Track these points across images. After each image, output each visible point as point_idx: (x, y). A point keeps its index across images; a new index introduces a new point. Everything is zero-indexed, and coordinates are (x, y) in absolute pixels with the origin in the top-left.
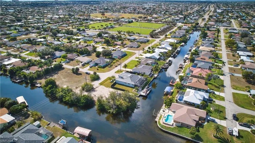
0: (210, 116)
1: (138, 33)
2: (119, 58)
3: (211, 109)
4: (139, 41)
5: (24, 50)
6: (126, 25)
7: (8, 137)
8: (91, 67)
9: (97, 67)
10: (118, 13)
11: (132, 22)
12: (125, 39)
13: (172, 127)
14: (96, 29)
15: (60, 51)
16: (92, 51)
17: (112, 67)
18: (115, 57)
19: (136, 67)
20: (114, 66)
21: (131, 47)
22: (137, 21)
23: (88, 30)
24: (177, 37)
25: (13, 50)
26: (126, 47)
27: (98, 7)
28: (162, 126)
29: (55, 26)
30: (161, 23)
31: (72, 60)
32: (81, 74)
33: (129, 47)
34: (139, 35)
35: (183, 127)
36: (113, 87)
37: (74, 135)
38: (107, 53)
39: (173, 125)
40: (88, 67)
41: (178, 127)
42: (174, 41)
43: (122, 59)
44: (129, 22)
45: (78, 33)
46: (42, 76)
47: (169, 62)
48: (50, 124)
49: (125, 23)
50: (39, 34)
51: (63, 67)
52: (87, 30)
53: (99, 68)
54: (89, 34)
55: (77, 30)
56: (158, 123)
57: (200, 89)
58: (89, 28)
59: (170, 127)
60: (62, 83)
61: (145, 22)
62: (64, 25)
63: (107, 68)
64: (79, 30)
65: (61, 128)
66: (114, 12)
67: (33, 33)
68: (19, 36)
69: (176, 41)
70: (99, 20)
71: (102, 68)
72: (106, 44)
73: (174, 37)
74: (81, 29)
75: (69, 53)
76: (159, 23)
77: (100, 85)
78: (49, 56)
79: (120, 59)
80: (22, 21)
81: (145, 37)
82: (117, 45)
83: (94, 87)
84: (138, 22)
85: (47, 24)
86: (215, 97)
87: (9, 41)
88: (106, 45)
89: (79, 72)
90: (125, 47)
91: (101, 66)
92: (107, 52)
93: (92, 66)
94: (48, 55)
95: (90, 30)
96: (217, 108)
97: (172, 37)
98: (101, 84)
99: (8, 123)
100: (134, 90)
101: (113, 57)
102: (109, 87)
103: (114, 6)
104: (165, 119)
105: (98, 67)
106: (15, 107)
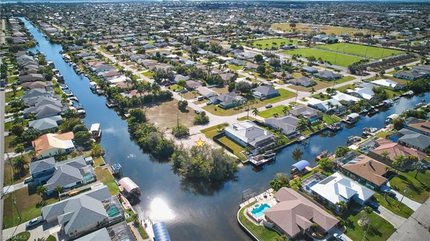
0: (345, 233)
1: (329, 63)
2: (260, 98)
3: (359, 222)
4: (320, 76)
5: (145, 67)
6: (320, 46)
7: (50, 163)
8: (208, 105)
9: (217, 105)
10: (323, 25)
11: (336, 41)
12: (297, 69)
13: (257, 225)
14: (261, 49)
15: (185, 76)
16: (228, 81)
17: (241, 110)
18: (257, 96)
19: (275, 117)
20: (244, 109)
21: (297, 84)
22: (346, 42)
23: (251, 48)
24: (406, 78)
25: (132, 65)
26: (290, 83)
27: (296, 12)
28: (242, 218)
29: (207, 38)
30: (395, 48)
31: (191, 89)
32: (188, 111)
33: (294, 84)
34: (330, 66)
35: (274, 231)
36: (216, 139)
37: (119, 187)
38: (243, 88)
39: (259, 222)
40: (205, 104)
41: (265, 227)
42: (391, 85)
43: (267, 100)
44: (330, 42)
45: (230, 52)
46: (140, 104)
47: (348, 120)
48: (104, 165)
49: (321, 43)
50: (177, 48)
51: (172, 97)
52: (249, 48)
53: (218, 109)
54: (245, 55)
55: (232, 47)
56: (241, 210)
57: (366, 180)
58: (253, 45)
59: (252, 224)
60: (155, 119)
61: (361, 43)
62: (219, 38)
63: (231, 110)
64: (234, 47)
65: (112, 173)
66: (316, 24)
67: (172, 45)
68: (152, 48)
69: (394, 85)
70: (279, 35)
71: (223, 109)
72: (259, 74)
73: (399, 78)
74: (238, 46)
75: (193, 79)
76: (391, 47)
77: (200, 132)
78: (167, 80)
79: (262, 100)
80: (170, 29)
81: (336, 71)
82: (275, 77)
83: (191, 133)
84: (348, 42)
85: (198, 34)
86: (390, 204)
87: (137, 53)
88: (259, 76)
89: (187, 109)
90: (286, 83)
91: (222, 105)
92: (243, 85)
93: (211, 104)
94: (165, 78)
95: (254, 49)
96: (376, 225)
97: (395, 77)
98: (203, 131)
99: (66, 149)
100: (243, 151)
101: (254, 95)
102: (211, 139)
103: (326, 12)
104: (255, 208)
105: (219, 106)
106: (80, 133)
